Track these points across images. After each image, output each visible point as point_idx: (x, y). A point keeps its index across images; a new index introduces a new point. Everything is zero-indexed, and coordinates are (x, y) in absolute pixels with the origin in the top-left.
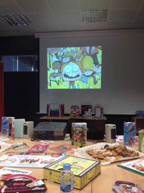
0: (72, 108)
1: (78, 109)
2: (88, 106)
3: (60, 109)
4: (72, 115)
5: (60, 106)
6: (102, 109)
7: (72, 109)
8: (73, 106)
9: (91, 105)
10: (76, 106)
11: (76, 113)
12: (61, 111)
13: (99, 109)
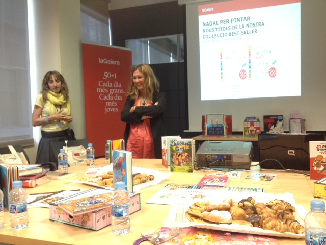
0: (246, 121)
1: (258, 123)
2: (277, 116)
3: (225, 123)
4: (247, 133)
5: (225, 118)
6: (303, 121)
7: (246, 123)
8: (249, 118)
9: (282, 116)
10: (254, 118)
11: (255, 129)
12: (226, 127)
13: (298, 121)
